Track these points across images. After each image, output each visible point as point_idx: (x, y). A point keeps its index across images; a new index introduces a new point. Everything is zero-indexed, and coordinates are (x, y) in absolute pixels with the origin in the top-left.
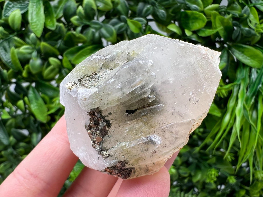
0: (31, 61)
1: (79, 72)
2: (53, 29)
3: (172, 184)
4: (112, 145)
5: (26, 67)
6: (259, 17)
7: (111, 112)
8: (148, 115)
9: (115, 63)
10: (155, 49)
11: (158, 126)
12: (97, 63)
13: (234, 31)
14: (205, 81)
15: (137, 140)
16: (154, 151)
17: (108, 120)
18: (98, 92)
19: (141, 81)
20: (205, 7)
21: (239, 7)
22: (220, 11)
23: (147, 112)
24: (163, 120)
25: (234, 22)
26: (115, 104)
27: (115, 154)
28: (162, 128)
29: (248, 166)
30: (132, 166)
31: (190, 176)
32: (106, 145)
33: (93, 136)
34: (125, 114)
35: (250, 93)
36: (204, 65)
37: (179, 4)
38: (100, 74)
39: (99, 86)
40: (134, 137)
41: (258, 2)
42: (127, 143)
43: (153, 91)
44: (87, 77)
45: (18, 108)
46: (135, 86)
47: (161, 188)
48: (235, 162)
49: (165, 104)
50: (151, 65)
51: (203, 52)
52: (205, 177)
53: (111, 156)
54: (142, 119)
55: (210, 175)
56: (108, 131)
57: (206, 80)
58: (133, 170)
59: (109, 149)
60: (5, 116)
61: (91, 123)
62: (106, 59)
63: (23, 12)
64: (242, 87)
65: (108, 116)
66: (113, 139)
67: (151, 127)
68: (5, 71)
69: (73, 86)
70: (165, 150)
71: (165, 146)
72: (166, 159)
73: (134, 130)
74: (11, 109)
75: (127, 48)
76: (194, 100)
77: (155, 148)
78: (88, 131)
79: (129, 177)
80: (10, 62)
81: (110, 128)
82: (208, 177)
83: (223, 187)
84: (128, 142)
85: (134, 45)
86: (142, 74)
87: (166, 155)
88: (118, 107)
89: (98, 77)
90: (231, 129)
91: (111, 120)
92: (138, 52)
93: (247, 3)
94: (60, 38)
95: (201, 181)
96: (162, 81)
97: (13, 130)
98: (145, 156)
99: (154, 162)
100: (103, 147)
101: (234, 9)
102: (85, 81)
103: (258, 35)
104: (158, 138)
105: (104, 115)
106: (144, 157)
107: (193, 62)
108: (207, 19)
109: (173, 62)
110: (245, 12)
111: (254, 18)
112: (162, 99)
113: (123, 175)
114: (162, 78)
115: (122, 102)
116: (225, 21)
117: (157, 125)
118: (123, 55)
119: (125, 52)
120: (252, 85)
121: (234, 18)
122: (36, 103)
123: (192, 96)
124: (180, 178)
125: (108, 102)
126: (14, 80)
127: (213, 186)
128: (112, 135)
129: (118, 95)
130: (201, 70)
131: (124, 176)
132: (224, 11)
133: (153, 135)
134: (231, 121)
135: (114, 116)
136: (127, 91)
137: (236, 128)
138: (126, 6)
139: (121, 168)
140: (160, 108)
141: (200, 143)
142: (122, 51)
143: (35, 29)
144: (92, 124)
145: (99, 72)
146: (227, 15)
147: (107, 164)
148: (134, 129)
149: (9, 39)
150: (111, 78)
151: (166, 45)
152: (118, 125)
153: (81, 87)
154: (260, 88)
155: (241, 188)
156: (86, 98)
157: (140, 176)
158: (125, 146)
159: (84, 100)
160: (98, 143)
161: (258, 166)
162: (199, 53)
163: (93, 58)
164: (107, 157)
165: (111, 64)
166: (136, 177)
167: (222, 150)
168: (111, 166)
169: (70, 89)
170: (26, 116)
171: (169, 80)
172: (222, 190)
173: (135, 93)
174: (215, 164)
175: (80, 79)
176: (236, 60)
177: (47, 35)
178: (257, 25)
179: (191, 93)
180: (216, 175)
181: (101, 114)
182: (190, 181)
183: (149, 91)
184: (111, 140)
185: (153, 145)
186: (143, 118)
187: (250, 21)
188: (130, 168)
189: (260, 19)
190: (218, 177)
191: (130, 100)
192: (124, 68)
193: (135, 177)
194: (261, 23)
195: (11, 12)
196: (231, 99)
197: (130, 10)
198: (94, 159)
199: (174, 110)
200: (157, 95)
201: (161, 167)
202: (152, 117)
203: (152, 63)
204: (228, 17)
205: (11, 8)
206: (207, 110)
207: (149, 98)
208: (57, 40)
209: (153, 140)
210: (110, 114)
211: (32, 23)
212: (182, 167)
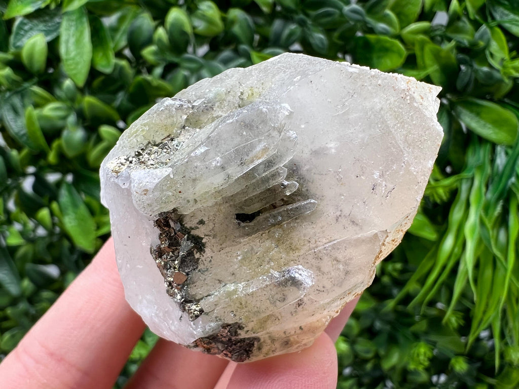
0: (65, 133)
1: (135, 136)
2: (108, 70)
3: (340, 374)
4: (208, 290)
5: (55, 144)
6: (508, 46)
7: (205, 220)
8: (285, 223)
9: (214, 116)
10: (295, 80)
11: (306, 248)
12: (173, 117)
13: (461, 75)
14: (407, 147)
15: (260, 278)
16: (300, 302)
17: (198, 236)
18: (172, 176)
19: (265, 149)
20: (402, 28)
21: (469, 26)
22: (432, 34)
23: (282, 216)
24: (317, 235)
25: (461, 56)
26: (211, 203)
27: (214, 310)
28: (316, 251)
29: (491, 337)
30: (254, 335)
31: (377, 357)
32: (196, 291)
33: (167, 271)
34: (234, 223)
35: (493, 195)
36: (403, 113)
37: (352, 23)
38: (181, 138)
39: (175, 162)
40: (255, 271)
41: (505, 19)
42: (240, 285)
43: (294, 171)
44: (154, 145)
45: (39, 223)
46: (252, 161)
47: (317, 383)
48: (464, 330)
49: (321, 199)
50: (287, 113)
51: (402, 87)
52: (406, 359)
53: (207, 314)
54: (270, 232)
55: (416, 355)
56: (198, 259)
57: (410, 145)
58: (256, 343)
59: (202, 299)
60: (13, 240)
61: (163, 244)
62: (193, 107)
63: (49, 38)
64: (477, 183)
65: (198, 228)
66: (209, 277)
67: (292, 249)
68: (14, 153)
69: (122, 166)
70: (324, 299)
71: (323, 289)
72: (328, 317)
73: (255, 257)
74: (25, 225)
75: (237, 82)
76: (383, 189)
77: (301, 294)
78: (157, 261)
79: (249, 357)
80: (24, 135)
81: (204, 254)
82: (413, 359)
83: (443, 378)
84: (242, 283)
85: (253, 76)
86: (267, 134)
87: (327, 310)
88: (218, 207)
89: (177, 146)
90: (457, 264)
91: (205, 235)
92: (261, 90)
93: (486, 20)
94: (122, 88)
95: (399, 367)
96: (313, 150)
97: (29, 266)
98: (280, 313)
99: (303, 325)
100: (189, 294)
101: (459, 31)
102: (149, 154)
103: (507, 81)
104: (305, 273)
105: (188, 226)
106: (278, 315)
107: (378, 107)
108: (407, 49)
109: (336, 108)
110: (481, 37)
111: (498, 49)
112: (313, 189)
113: (236, 354)
114: (312, 142)
115: (225, 197)
116: (443, 54)
117: (304, 245)
118: (230, 98)
119: (234, 91)
120: (496, 179)
121: (460, 49)
122: (76, 213)
123: (379, 181)
124: (358, 361)
125: (195, 197)
126: (31, 169)
127: (423, 377)
128: (208, 269)
129: (217, 181)
130: (398, 123)
131: (238, 355)
132: (440, 36)
133: (296, 267)
134: (456, 250)
135: (211, 228)
136: (236, 172)
137: (466, 264)
138: (249, 26)
139: (230, 339)
140: (309, 208)
141: (395, 291)
142: (227, 90)
143: (74, 72)
144: (163, 246)
145: (178, 136)
146: (446, 42)
147: (199, 329)
148: (254, 254)
149: (23, 90)
150: (200, 145)
151: (318, 71)
152: (221, 246)
153: (138, 166)
154: (513, 184)
155: (479, 381)
156: (147, 190)
157: (272, 355)
158: (235, 291)
159: (143, 193)
160: (179, 285)
161: (511, 337)
162: (393, 87)
163: (165, 105)
164: (197, 316)
165: (205, 116)
166: (264, 356)
167: (440, 305)
168: (207, 336)
169: (117, 172)
170: (55, 239)
171: (327, 147)
172: (441, 384)
173: (255, 177)
174: (426, 333)
175: (140, 151)
176: (464, 129)
177: (97, 82)
178: (505, 63)
179: (376, 175)
180: (427, 356)
181: (181, 225)
182: (377, 367)
183: (285, 173)
184: (205, 279)
185: (295, 288)
186: (272, 229)
187: (492, 55)
188: (249, 339)
189: (511, 50)
190: (433, 360)
191: (243, 192)
192: (228, 122)
193: (261, 357)
194: (513, 59)
195: (28, 38)
196: (455, 207)
197: (257, 33)
198: (173, 320)
199: (341, 211)
200: (301, 179)
201: (317, 335)
202: (293, 228)
203: (287, 110)
204: (448, 46)
205: (26, 31)
206: (412, 211)
207: (285, 187)
208: (115, 92)
209: (295, 277)
210: (202, 222)
211: (67, 60)
212: (360, 339)
